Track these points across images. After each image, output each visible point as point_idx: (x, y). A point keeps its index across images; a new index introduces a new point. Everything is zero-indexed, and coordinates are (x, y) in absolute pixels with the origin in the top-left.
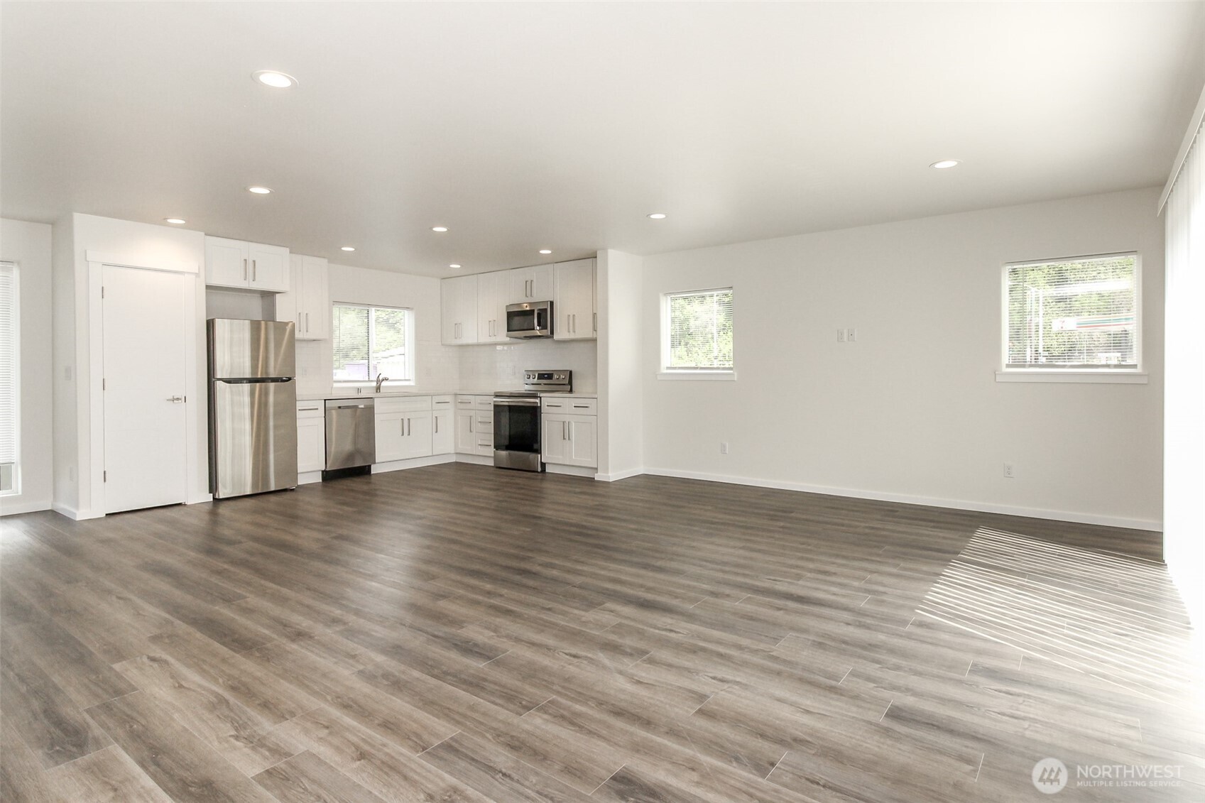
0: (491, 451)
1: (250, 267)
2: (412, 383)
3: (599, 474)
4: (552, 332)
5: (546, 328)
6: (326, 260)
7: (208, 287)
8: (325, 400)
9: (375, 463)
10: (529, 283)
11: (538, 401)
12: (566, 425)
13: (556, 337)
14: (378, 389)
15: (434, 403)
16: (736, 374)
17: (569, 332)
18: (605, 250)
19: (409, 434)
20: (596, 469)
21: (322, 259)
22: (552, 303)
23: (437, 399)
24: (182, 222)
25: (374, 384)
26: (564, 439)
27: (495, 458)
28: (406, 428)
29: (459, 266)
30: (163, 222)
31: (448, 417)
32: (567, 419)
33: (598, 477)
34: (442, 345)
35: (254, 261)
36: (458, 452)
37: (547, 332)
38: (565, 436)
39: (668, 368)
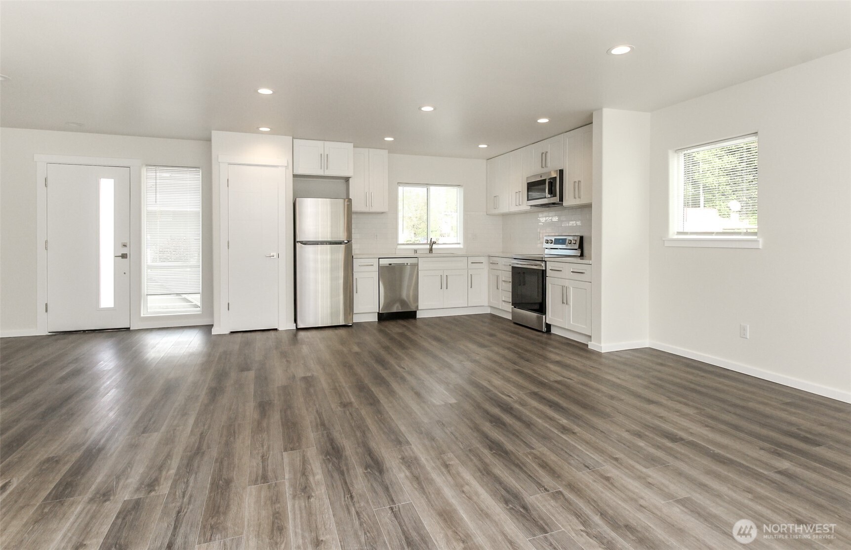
0: (509, 307)
1: (324, 159)
2: (461, 246)
3: (592, 342)
4: (561, 199)
5: (555, 196)
6: (387, 151)
7: (295, 176)
8: (379, 258)
9: (418, 310)
10: (544, 155)
11: (543, 264)
12: (565, 289)
13: (565, 204)
14: (431, 250)
15: (469, 263)
16: (761, 240)
17: (575, 198)
18: (600, 110)
19: (447, 288)
20: (590, 337)
21: (384, 150)
22: (561, 172)
23: (471, 260)
24: (269, 130)
25: (428, 247)
26: (563, 303)
27: (513, 313)
28: (444, 284)
29: (486, 146)
30: (256, 131)
31: (483, 276)
32: (566, 283)
33: (592, 346)
34: (487, 214)
35: (327, 155)
36: (490, 305)
37: (556, 199)
38: (565, 301)
39: (679, 233)
